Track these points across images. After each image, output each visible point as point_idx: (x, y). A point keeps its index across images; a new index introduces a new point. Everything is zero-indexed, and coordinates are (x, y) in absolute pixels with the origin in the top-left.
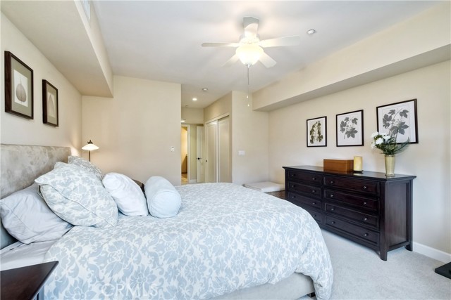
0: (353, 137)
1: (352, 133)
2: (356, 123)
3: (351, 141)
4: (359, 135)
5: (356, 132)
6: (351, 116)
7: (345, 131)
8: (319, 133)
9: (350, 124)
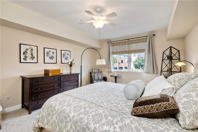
0: (53, 59)
1: (52, 58)
2: (54, 54)
3: (51, 61)
4: (55, 59)
5: (54, 58)
6: (52, 51)
7: (49, 56)
8: (32, 55)
9: (51, 53)
